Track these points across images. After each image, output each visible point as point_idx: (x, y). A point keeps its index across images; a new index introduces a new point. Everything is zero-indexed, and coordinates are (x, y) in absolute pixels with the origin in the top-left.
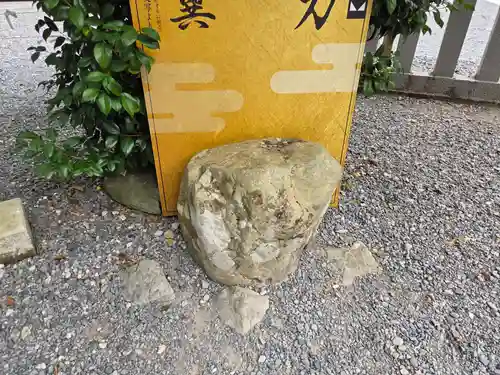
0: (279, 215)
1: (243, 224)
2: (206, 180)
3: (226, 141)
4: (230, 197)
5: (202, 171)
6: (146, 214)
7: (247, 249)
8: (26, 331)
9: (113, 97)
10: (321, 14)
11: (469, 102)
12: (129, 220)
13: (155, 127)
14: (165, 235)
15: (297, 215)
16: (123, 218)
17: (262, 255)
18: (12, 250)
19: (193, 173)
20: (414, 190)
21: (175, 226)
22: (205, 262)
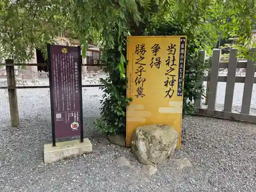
0: (160, 142)
1: (150, 145)
2: (141, 133)
3: (146, 124)
4: (147, 137)
5: (140, 131)
6: (121, 146)
7: (151, 152)
8: (94, 168)
9: (121, 112)
10: (171, 95)
11: (239, 121)
12: (116, 147)
13: (128, 120)
14: (127, 151)
15: (164, 143)
16: (114, 147)
17: (155, 154)
18: (87, 150)
19: (137, 131)
20: (208, 146)
21: (130, 149)
22: (139, 158)
